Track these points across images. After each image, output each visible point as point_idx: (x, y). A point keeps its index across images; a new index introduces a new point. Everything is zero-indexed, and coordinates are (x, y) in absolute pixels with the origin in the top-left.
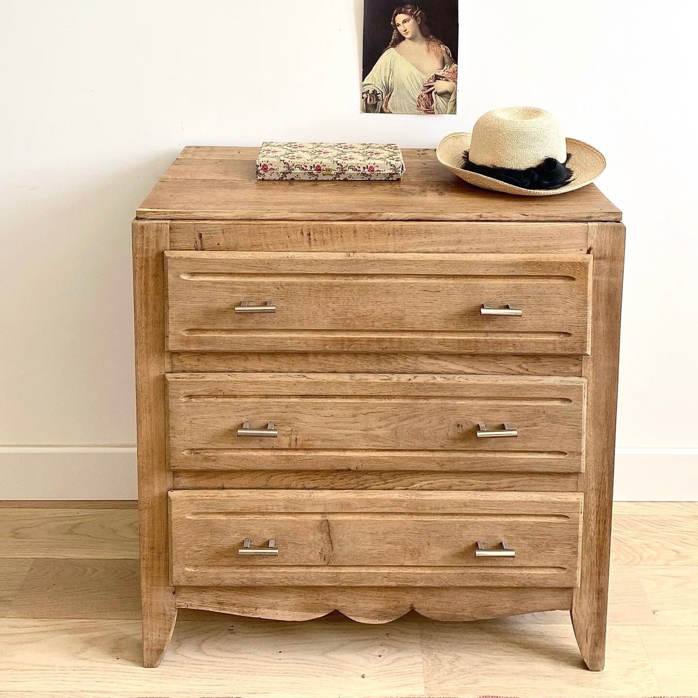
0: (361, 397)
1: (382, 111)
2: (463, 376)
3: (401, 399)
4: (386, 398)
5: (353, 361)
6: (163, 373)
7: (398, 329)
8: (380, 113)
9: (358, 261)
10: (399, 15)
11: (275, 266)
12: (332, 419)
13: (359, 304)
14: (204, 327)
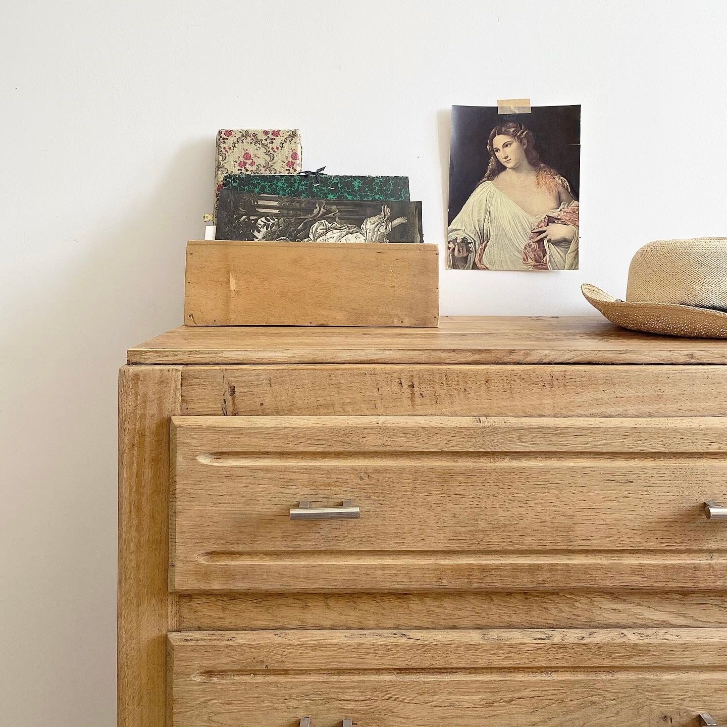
0: (501, 670)
1: (475, 267)
2: (671, 630)
3: (567, 674)
4: (542, 672)
5: (485, 607)
6: (164, 632)
7: (563, 548)
8: (472, 269)
9: (495, 430)
10: (497, 136)
11: (357, 439)
12: (450, 712)
13: (498, 506)
14: (235, 548)
